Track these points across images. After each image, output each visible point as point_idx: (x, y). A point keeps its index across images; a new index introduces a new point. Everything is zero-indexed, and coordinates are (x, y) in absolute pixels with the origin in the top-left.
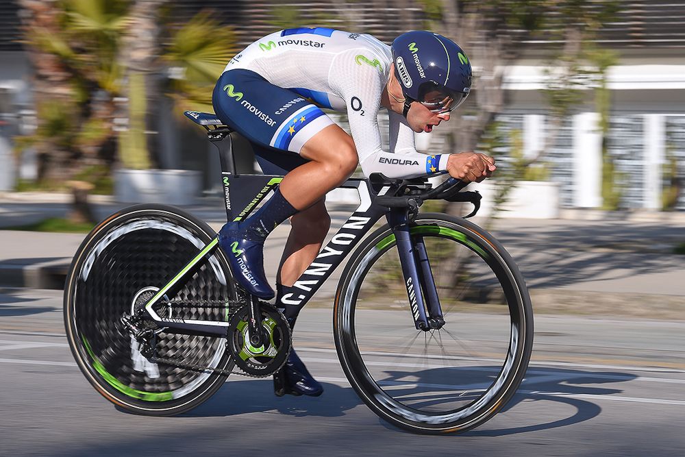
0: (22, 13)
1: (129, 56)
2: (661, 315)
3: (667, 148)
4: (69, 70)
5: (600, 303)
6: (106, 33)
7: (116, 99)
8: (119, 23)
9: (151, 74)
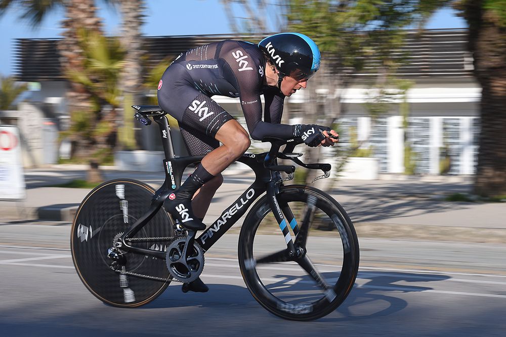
0: (61, 59)
1: (124, 84)
2: (436, 238)
3: (444, 138)
4: (89, 92)
5: (399, 231)
6: (111, 71)
7: (116, 109)
8: (118, 65)
9: (136, 95)
